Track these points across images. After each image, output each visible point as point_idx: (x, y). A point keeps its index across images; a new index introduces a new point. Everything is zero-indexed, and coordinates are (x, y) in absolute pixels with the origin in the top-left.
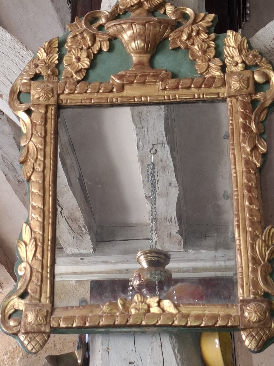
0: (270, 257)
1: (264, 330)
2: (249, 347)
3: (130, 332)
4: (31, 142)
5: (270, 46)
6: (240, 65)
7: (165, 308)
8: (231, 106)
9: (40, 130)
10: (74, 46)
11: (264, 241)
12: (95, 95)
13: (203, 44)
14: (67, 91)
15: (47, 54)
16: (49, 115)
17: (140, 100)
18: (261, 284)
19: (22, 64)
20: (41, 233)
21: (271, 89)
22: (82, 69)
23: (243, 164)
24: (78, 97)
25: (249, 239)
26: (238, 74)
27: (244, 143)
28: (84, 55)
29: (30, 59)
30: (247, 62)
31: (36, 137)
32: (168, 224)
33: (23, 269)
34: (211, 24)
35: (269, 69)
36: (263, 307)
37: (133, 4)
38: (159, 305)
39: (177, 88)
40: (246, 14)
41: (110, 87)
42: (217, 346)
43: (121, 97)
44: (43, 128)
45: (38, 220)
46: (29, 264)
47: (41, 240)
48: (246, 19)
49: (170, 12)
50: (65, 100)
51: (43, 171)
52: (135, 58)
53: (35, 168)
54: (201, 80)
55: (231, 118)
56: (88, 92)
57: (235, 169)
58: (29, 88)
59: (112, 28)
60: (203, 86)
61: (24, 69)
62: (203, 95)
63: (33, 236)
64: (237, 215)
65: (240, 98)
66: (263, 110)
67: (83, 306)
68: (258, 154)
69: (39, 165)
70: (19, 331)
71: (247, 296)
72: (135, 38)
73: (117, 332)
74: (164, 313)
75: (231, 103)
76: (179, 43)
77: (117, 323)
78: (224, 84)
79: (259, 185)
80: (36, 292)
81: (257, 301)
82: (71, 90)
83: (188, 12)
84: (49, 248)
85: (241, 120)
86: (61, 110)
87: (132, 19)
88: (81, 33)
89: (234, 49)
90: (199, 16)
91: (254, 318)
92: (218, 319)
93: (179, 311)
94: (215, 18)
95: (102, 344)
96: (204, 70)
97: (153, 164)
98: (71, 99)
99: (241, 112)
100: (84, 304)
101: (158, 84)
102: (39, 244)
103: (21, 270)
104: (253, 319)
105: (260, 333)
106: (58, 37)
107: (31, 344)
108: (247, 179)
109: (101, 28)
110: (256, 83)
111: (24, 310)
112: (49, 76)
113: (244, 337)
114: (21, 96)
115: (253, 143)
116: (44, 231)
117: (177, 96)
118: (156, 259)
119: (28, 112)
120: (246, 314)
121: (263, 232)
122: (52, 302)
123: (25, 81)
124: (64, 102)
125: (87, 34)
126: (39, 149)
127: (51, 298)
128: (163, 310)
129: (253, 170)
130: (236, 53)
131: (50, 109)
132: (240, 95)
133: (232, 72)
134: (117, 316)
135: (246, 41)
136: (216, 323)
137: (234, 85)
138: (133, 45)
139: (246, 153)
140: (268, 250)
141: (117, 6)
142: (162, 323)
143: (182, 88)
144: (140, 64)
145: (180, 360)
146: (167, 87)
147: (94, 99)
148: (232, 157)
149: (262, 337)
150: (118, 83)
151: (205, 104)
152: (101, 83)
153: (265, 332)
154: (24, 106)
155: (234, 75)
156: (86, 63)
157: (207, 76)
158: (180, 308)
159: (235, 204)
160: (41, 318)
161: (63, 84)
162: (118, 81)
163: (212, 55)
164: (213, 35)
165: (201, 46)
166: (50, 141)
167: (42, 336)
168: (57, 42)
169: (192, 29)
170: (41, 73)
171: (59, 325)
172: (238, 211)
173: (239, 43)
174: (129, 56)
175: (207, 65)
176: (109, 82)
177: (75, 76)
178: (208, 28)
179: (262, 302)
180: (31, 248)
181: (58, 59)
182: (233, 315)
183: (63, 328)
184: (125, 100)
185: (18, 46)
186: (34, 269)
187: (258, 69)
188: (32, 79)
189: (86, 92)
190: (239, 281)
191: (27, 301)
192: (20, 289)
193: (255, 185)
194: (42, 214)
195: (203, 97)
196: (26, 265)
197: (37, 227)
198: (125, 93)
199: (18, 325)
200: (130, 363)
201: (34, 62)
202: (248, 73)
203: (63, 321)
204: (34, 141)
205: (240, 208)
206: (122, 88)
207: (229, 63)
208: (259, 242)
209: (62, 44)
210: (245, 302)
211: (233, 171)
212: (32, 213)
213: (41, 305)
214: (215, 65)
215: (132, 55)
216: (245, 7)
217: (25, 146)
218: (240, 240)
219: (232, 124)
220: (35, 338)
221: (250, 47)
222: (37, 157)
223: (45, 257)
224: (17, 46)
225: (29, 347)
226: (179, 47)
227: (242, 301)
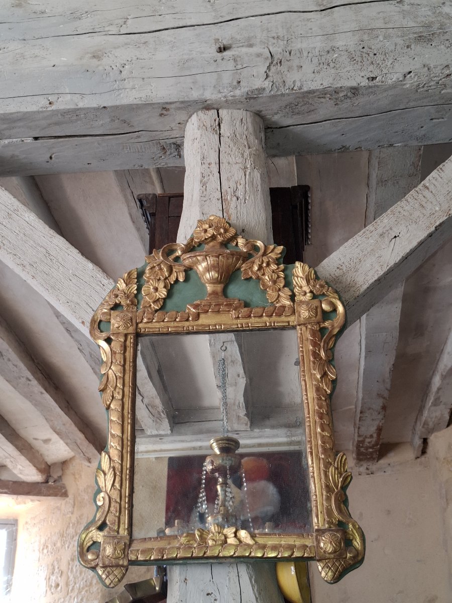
0: (344, 484)
1: (340, 561)
2: (325, 579)
3: (207, 563)
4: (110, 370)
5: (335, 274)
6: (308, 295)
7: (242, 539)
8: (301, 334)
9: (119, 358)
10: (152, 277)
11: (337, 468)
12: (172, 323)
13: (273, 274)
14: (145, 320)
15: (127, 285)
16: (128, 343)
17: (215, 328)
18: (336, 513)
19: (103, 292)
20: (120, 462)
21: (338, 317)
22: (159, 298)
23: (314, 391)
24: (156, 326)
25: (322, 466)
26: (307, 303)
27: (314, 370)
28: (161, 285)
29: (111, 287)
30: (315, 292)
31: (115, 365)
32: (237, 408)
33: (102, 499)
34: (280, 255)
35: (335, 298)
36: (338, 537)
37: (207, 237)
38: (236, 536)
39: (250, 316)
40: (308, 238)
41: (187, 315)
42: (293, 573)
43: (197, 325)
44: (122, 356)
45: (116, 449)
46: (107, 494)
47: (120, 470)
48: (308, 243)
49: (242, 244)
50: (144, 328)
51: (122, 399)
52: (209, 288)
53: (115, 396)
54: (272, 308)
55: (301, 345)
56: (165, 320)
57: (307, 395)
58: (109, 317)
59: (187, 260)
60: (274, 315)
61: (105, 298)
62: (274, 323)
63: (112, 465)
64: (310, 442)
65: (309, 327)
66: (331, 338)
67: (161, 537)
68: (328, 381)
69: (118, 393)
70: (97, 565)
71: (322, 526)
72: (210, 270)
73: (194, 563)
74: (241, 544)
75: (301, 331)
76: (250, 273)
77: (194, 555)
78: (294, 313)
79: (330, 413)
80: (114, 523)
81: (332, 530)
82: (149, 319)
83: (258, 245)
84: (128, 477)
85: (311, 347)
86: (139, 338)
87: (206, 252)
88: (159, 265)
89: (302, 279)
90: (269, 248)
91: (330, 548)
92: (295, 550)
93: (256, 542)
94: (283, 249)
95: (180, 574)
96: (275, 299)
97: (223, 359)
98: (148, 328)
99: (311, 339)
100: (161, 535)
101: (231, 312)
102: (118, 473)
103: (99, 500)
104: (329, 550)
105: (336, 564)
106: (137, 269)
107: (109, 579)
108: (318, 406)
109: (177, 259)
110: (324, 312)
111: (102, 543)
112: (128, 305)
113: (320, 568)
114: (102, 325)
115: (323, 370)
116: (122, 461)
117: (250, 325)
118: (227, 445)
119: (108, 341)
120: (322, 545)
121: (335, 459)
122: (130, 533)
123: (106, 311)
124: (143, 330)
125: (164, 266)
126: (118, 377)
127: (130, 529)
128: (240, 541)
129: (323, 397)
130: (304, 283)
131: (129, 337)
132: (309, 323)
133: (301, 301)
134: (195, 548)
135: (313, 272)
136: (292, 554)
137: (304, 314)
138: (208, 276)
139: (316, 380)
140: (340, 477)
141: (192, 239)
142: (239, 555)
143: (254, 317)
144: (214, 293)
145: (257, 591)
146: (240, 316)
147: (171, 327)
148: (303, 383)
149: (338, 568)
150: (194, 312)
151: (276, 331)
152: (178, 312)
153: (341, 563)
154: (104, 335)
155: (303, 304)
156: (163, 293)
157: (277, 305)
158: (256, 539)
159: (307, 430)
160: (119, 551)
161: (142, 314)
162: (194, 310)
163: (282, 285)
164: (282, 266)
165: (271, 276)
166: (129, 369)
167: (120, 570)
168: (136, 273)
169: (262, 260)
170: (120, 303)
171: (137, 558)
172: (311, 437)
173: (306, 273)
174: (203, 286)
175: (277, 294)
176: (185, 312)
177: (153, 305)
178: (277, 259)
179: (337, 531)
180: (110, 477)
181: (137, 290)
182: (309, 546)
183: (140, 561)
184: (200, 328)
185: (100, 275)
186: (112, 499)
187: (326, 298)
188: (112, 309)
189: (163, 321)
190: (314, 509)
191: (105, 532)
192: (99, 520)
193: (326, 411)
194: (120, 443)
195: (274, 325)
196: (105, 496)
197: (116, 456)
198: (200, 322)
199: (97, 558)
200: (208, 594)
201: (114, 293)
202: (315, 303)
203: (141, 554)
204: (113, 369)
205: (312, 435)
206: (197, 317)
207: (298, 293)
208: (332, 469)
209: (140, 274)
210: (320, 532)
211: (305, 397)
212: (111, 442)
213: (119, 537)
214: (285, 294)
215: (207, 285)
216: (307, 233)
217: (104, 374)
218: (313, 467)
219: (302, 351)
220: (113, 572)
221: (317, 278)
222: (116, 385)
223: (124, 487)
224: (98, 276)
225: (108, 582)
226: (251, 277)
227: (317, 530)
